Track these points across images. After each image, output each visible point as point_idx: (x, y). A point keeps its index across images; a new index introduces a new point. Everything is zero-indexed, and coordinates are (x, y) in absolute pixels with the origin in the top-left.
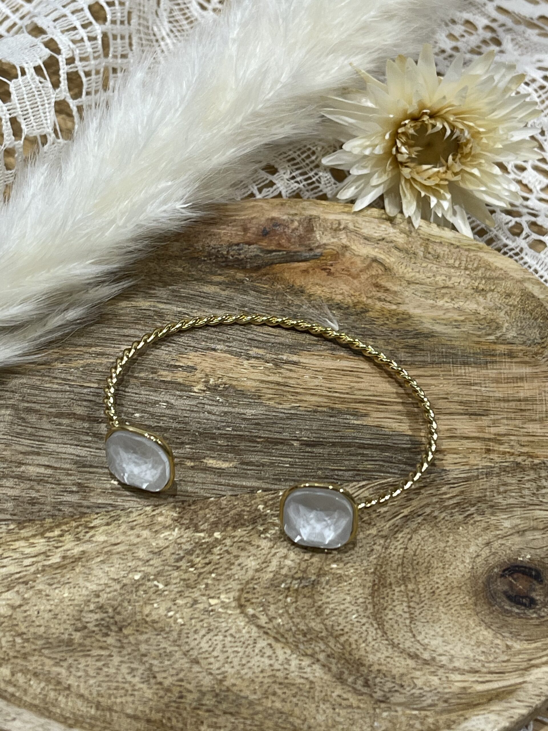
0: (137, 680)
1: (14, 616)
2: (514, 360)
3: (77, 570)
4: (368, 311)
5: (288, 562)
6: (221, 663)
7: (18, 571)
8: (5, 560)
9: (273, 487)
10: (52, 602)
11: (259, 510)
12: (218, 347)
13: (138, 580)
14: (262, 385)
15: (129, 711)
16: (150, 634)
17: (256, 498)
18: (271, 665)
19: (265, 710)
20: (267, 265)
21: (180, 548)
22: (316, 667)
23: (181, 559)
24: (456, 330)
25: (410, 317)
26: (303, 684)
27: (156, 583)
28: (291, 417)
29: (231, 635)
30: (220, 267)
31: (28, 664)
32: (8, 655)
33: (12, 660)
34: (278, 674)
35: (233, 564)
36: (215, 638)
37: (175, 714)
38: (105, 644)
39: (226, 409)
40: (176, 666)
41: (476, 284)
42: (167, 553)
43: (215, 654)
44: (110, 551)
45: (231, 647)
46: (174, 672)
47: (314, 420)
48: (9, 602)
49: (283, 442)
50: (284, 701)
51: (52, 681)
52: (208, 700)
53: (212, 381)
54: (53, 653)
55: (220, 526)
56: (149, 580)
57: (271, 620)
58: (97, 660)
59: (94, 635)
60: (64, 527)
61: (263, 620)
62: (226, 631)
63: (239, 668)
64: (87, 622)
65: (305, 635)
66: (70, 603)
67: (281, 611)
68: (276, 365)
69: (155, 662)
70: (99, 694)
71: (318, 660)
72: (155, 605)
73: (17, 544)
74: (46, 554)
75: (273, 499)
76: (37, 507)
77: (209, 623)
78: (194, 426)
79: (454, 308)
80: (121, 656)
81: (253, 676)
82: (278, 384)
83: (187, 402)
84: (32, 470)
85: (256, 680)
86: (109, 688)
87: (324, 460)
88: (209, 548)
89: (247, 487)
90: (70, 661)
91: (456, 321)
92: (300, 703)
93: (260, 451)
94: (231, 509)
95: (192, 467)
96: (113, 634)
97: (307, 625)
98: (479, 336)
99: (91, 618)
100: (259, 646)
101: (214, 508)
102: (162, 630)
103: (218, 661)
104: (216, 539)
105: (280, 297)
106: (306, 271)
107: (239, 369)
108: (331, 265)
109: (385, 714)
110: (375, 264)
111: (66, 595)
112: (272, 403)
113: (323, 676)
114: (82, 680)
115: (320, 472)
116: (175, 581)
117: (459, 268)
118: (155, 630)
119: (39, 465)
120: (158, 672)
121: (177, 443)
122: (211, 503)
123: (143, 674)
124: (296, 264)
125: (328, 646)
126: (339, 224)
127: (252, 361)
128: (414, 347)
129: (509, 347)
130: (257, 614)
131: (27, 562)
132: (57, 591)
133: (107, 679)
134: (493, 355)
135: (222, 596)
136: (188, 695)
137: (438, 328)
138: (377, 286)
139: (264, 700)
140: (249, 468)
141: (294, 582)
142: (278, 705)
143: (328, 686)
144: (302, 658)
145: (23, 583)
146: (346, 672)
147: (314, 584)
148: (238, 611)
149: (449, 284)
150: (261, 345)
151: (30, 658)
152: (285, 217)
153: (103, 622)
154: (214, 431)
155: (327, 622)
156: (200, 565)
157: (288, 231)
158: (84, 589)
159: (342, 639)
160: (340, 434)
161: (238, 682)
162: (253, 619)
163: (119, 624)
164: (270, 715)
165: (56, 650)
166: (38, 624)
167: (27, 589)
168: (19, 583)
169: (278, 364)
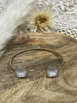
4: (42, 45)
5: (50, 80)
6: (48, 98)
7: (8, 96)
9: (42, 71)
10: (16, 98)
11: (42, 75)
12: (23, 55)
14: (33, 58)
16: (35, 98)
17: (40, 73)
20: (25, 43)
23: (34, 85)
24: (56, 44)
25: (49, 44)
26: (62, 96)
28: (39, 61)
30: (18, 45)
35: (42, 83)
36: (45, 95)
38: (28, 102)
39: (29, 63)
41: (56, 37)
42: (31, 85)
44: (22, 88)
45: (48, 95)
46: (41, 102)
47: (43, 61)
48: (9, 101)
49: (40, 65)
53: (25, 60)
55: (37, 79)
57: (52, 89)
59: (26, 101)
60: (13, 87)
61: (51, 90)
63: (51, 98)
66: (19, 98)
72: (33, 93)
73: (6, 92)
74: (12, 92)
75: (43, 73)
80: (32, 102)
81: (54, 98)
82: (35, 57)
83: (23, 64)
88: (37, 82)
89: (38, 72)
93: (38, 67)
95: (28, 72)
96: (29, 100)
99: (24, 99)
105: (29, 46)
106: (31, 42)
107: (28, 57)
109: (76, 96)
112: (35, 60)
113: (64, 94)
117: (52, 36)
122: (34, 76)
124: (29, 42)
125: (62, 90)
127: (30, 56)
128: (52, 47)
131: (9, 94)
132: (16, 96)
137: (54, 44)
140: (37, 70)
143: (66, 95)
144: (60, 93)
146: (67, 93)
147: (56, 82)
148: (46, 90)
152: (24, 36)
153: (26, 99)
154: (29, 66)
156: (37, 85)
157: (26, 38)
158: (21, 95)
159: (64, 88)
160: (48, 61)
162: (49, 90)
163: (29, 98)
166: (16, 102)
167: (11, 98)
169: (34, 55)
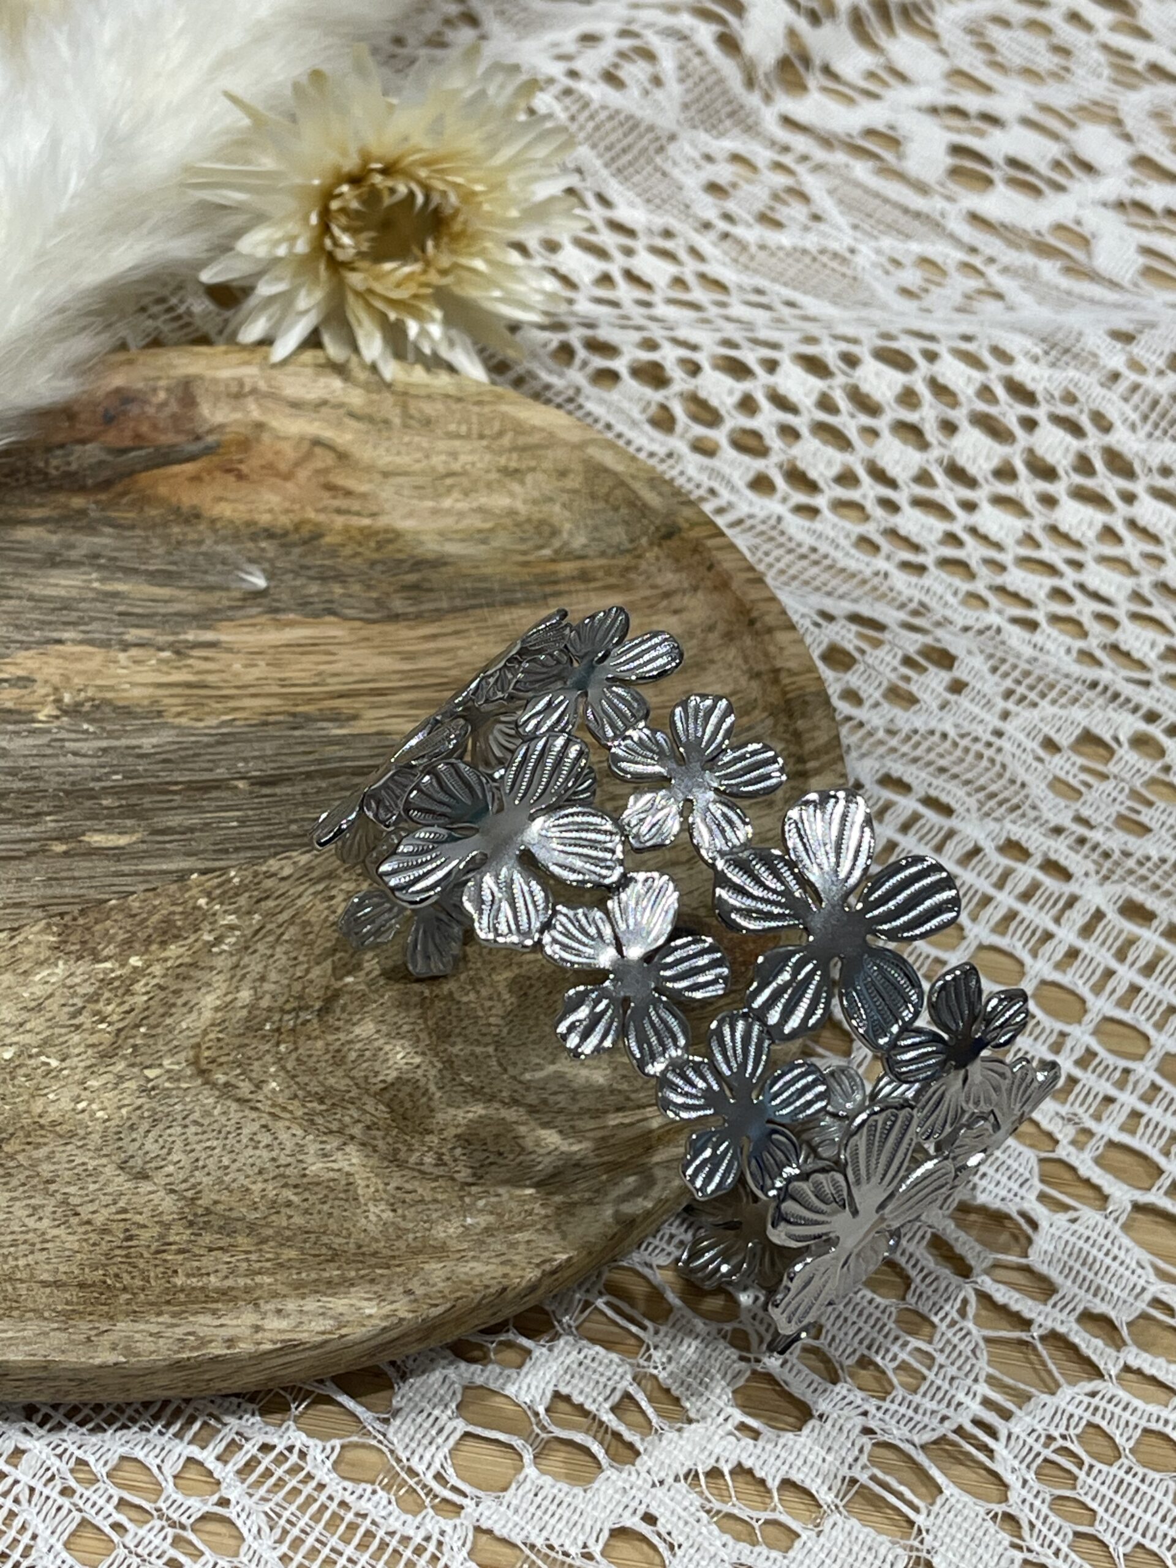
0: (46, 1223)
2: (592, 585)
4: (321, 536)
5: (267, 986)
6: (188, 1171)
9: (217, 864)
11: (199, 908)
12: (66, 635)
13: (11, 1060)
14: (160, 692)
15: (45, 1277)
16: (53, 1144)
17: (189, 889)
18: (274, 1160)
19: (278, 1233)
20: (122, 476)
21: (74, 995)
22: (351, 1148)
23: (80, 1012)
24: (483, 547)
25: (399, 535)
26: (334, 1180)
27: (43, 1058)
28: (223, 740)
29: (196, 1123)
30: (39, 492)
34: (289, 1171)
35: (174, 1005)
36: (168, 1132)
37: (125, 1267)
39: (104, 744)
40: (109, 1190)
41: (503, 461)
42: (53, 1005)
43: (175, 1157)
45: (200, 1142)
46: (109, 1199)
47: (264, 739)
49: (218, 785)
50: (306, 1212)
52: (178, 1234)
53: (67, 698)
55: (137, 945)
56: (30, 1057)
61: (245, 1088)
62: (184, 1118)
63: (219, 1173)
65: (321, 1101)
67: (272, 1070)
68: (177, 653)
69: (72, 1190)
71: (352, 1138)
72: (51, 1096)
75: (219, 886)
77: (153, 1110)
78: (52, 783)
79: (473, 510)
80: (10, 1190)
81: (246, 1183)
82: (189, 685)
83: (30, 741)
85: (253, 1187)
87: (297, 805)
88: (125, 986)
89: (171, 872)
91: (480, 531)
92: (336, 1212)
93: (182, 807)
94: (151, 913)
95: (66, 854)
97: (322, 1084)
98: (524, 553)
100: (246, 1131)
101: (119, 917)
102: (73, 1134)
103: (182, 1168)
104: (135, 968)
105: (159, 531)
106: (196, 479)
107: (113, 670)
108: (241, 461)
109: (481, 1203)
110: (318, 450)
112: (183, 721)
113: (365, 1161)
115: (294, 827)
116: (77, 1051)
117: (467, 437)
118: (61, 1136)
120: (81, 1205)
121: (28, 816)
122: (112, 909)
123: (54, 1212)
124: (176, 469)
125: (365, 1112)
126: (241, 384)
127: (134, 652)
128: (415, 587)
129: (578, 564)
130: (233, 1081)
134: (556, 583)
135: (166, 1062)
136: (141, 1232)
137: (452, 548)
138: (330, 487)
139: (274, 1217)
140: (167, 838)
141: (286, 1017)
142: (298, 1220)
143: (376, 1175)
144: (324, 1138)
146: (405, 1149)
147: (321, 1015)
148: (199, 1081)
149: (456, 467)
150: (143, 622)
152: (140, 385)
154: (91, 784)
155: (354, 1073)
156: (115, 1017)
157: (151, 410)
160: (316, 756)
161: (224, 1196)
162: (227, 1090)
164: (288, 1239)
169: (180, 651)
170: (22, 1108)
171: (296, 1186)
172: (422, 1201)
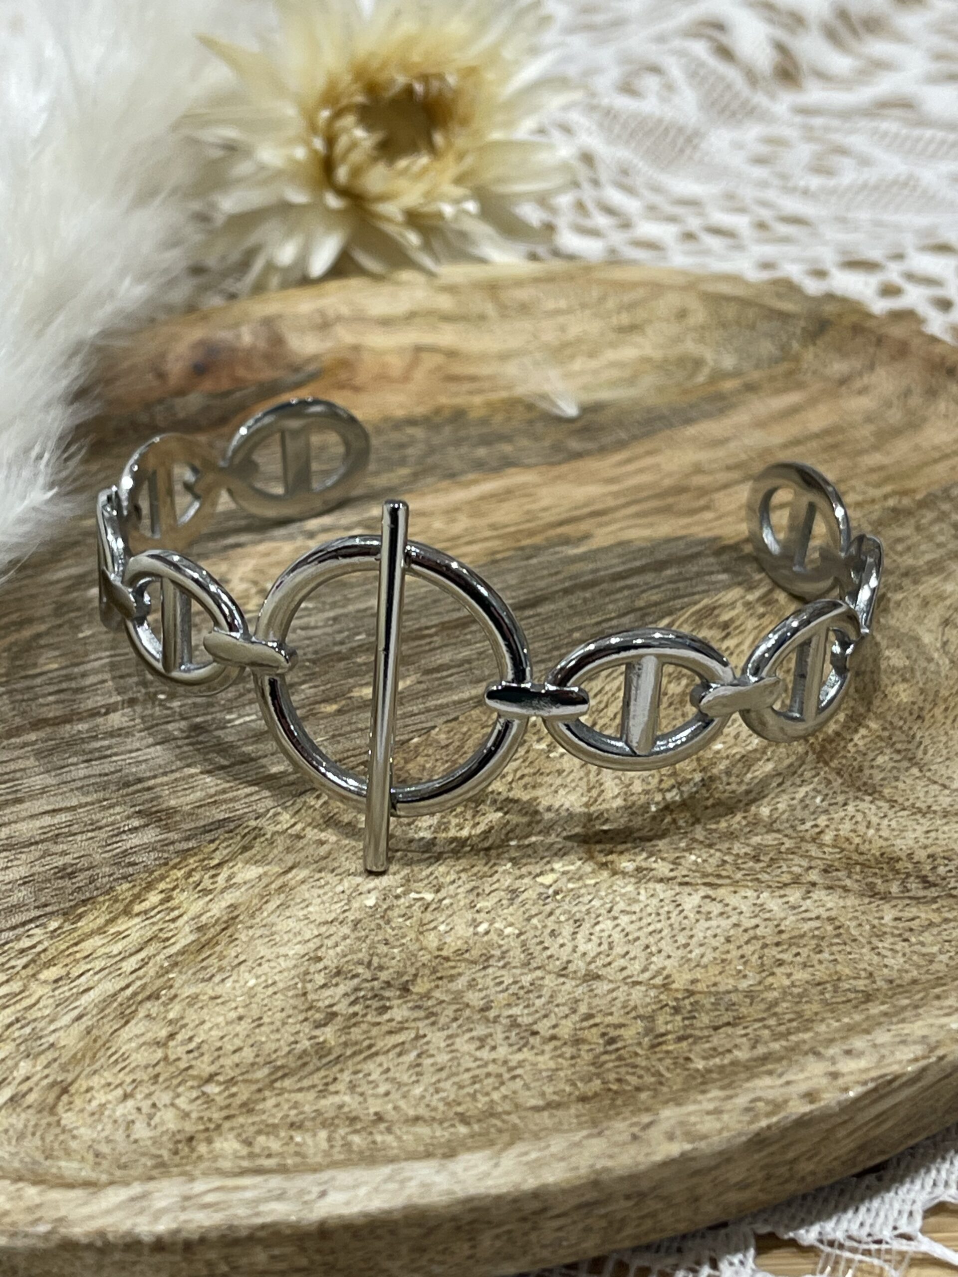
0: (502, 1050)
1: (172, 1057)
2: (762, 393)
3: (243, 937)
4: (464, 413)
6: (643, 960)
7: (123, 984)
8: (83, 979)
10: (234, 1005)
15: (533, 1102)
16: (468, 973)
24: (633, 389)
26: (817, 928)
31: (264, 1117)
32: (210, 1120)
33: (227, 1125)
34: (759, 932)
36: (598, 928)
37: (623, 1070)
38: (394, 1024)
40: (560, 1000)
44: (284, 885)
45: (640, 928)
46: (566, 1010)
48: (142, 1040)
51: (336, 1121)
52: (667, 1023)
54: (300, 1080)
56: (397, 897)
58: (400, 1055)
59: (359, 1019)
60: (162, 886)
61: (662, 868)
62: (609, 911)
64: (331, 1006)
66: (271, 990)
67: (683, 845)
70: (448, 1104)
73: (87, 946)
74: (159, 939)
76: (81, 876)
80: (442, 1029)
81: (717, 954)
84: (26, 829)
85: (729, 956)
86: (461, 1087)
87: (568, 617)
90: (346, 1077)
91: (622, 379)
93: (446, 646)
94: (463, 741)
95: (340, 712)
96: (396, 1002)
98: (679, 384)
99: (335, 996)
101: (430, 751)
103: (635, 958)
108: (351, 378)
110: (425, 356)
111: (252, 982)
113: (841, 903)
114: (395, 1096)
118: (475, 962)
119: (32, 817)
120: (535, 1023)
123: (507, 1038)
125: (811, 858)
126: (324, 315)
130: (644, 865)
131: (129, 965)
132: (229, 984)
133: (443, 1074)
134: (724, 398)
135: (557, 866)
136: (622, 1031)
138: (452, 378)
139: (770, 980)
140: (445, 673)
141: (669, 795)
143: (863, 913)
144: (782, 892)
145: (149, 998)
146: (879, 881)
147: (706, 784)
151: (260, 1107)
153: (362, 993)
154: (336, 649)
155: (777, 826)
158: (281, 960)
162: (642, 875)
163: (396, 983)
164: (800, 996)
165: (302, 1074)
166: (229, 1048)
167: (165, 1004)
168: (141, 1002)
170: (414, 947)
171: (778, 944)
172: (931, 924)
